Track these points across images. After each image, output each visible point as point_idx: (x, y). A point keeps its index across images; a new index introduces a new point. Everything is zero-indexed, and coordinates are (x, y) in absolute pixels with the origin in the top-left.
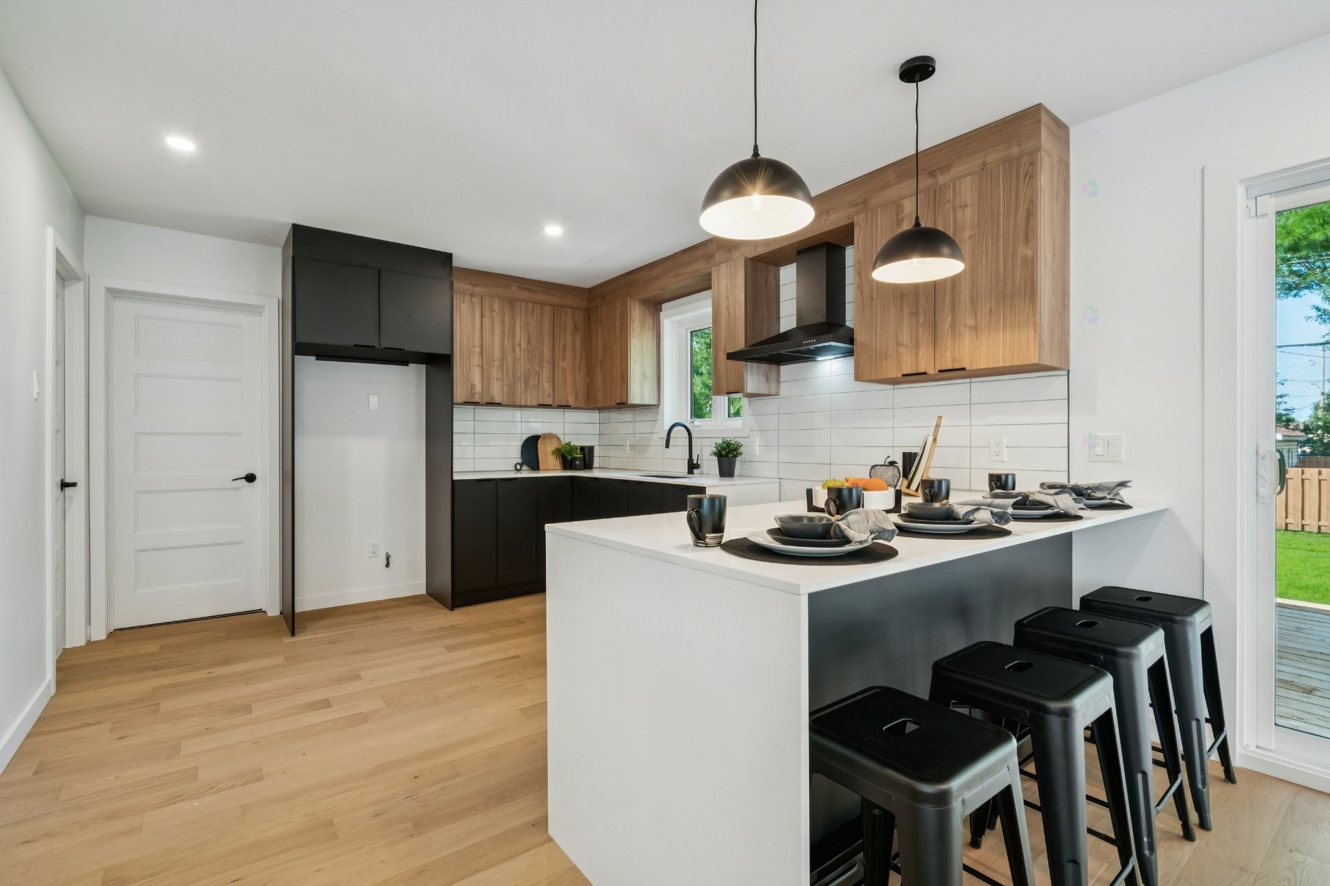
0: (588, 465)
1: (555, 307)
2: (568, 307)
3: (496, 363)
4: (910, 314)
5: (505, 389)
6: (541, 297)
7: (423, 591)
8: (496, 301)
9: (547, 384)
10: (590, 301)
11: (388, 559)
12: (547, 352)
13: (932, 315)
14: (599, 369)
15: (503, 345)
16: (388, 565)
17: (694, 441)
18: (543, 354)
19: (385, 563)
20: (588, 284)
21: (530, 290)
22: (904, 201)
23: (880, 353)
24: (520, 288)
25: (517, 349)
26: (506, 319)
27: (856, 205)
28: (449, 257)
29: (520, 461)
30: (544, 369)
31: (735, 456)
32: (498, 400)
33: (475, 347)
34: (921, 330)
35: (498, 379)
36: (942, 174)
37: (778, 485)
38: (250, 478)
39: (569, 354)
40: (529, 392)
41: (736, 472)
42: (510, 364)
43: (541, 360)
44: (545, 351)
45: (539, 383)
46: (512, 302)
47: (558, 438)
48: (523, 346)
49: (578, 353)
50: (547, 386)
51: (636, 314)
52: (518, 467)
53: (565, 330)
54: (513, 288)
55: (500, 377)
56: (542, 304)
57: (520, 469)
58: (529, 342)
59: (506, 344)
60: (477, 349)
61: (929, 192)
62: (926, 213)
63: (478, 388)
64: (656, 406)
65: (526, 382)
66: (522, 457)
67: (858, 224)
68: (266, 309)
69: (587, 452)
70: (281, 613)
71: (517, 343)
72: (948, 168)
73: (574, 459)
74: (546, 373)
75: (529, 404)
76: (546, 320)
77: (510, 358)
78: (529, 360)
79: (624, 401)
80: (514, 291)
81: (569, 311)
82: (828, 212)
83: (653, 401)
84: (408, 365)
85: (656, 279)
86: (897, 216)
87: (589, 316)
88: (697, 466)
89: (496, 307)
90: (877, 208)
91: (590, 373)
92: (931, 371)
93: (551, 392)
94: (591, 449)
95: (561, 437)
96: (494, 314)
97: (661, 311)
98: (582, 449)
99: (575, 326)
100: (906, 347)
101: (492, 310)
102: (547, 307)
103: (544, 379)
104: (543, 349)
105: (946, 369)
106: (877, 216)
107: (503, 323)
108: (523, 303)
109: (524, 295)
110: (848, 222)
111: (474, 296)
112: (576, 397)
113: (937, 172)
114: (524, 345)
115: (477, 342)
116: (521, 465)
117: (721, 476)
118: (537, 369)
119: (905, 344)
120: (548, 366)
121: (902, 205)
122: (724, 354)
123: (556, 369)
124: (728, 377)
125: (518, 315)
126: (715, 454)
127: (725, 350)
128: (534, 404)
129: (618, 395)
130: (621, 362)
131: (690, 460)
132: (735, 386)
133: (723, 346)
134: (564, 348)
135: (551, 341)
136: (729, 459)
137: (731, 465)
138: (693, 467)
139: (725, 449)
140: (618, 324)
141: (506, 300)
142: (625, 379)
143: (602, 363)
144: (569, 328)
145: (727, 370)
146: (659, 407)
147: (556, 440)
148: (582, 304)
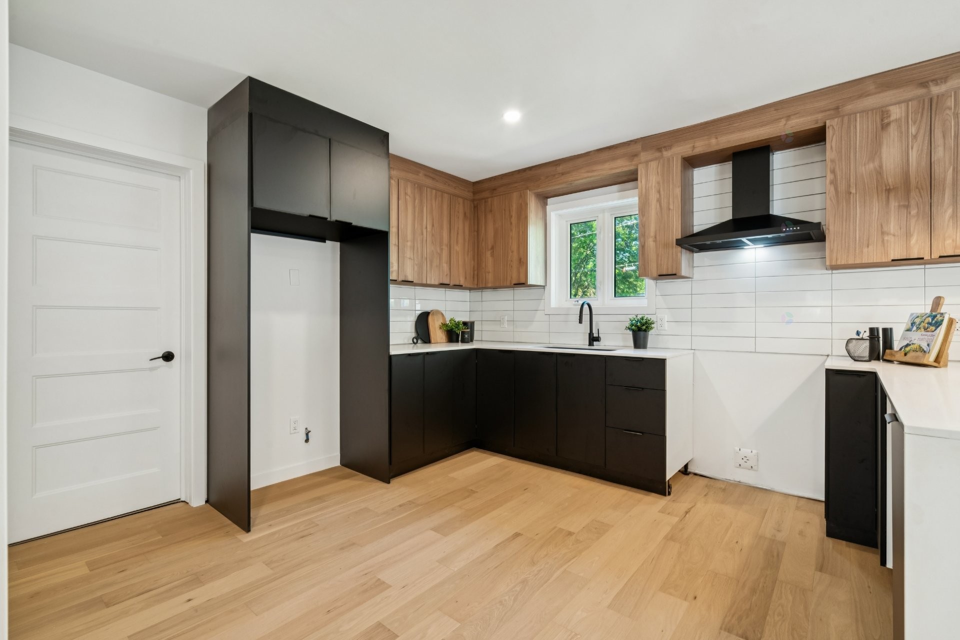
0: (470, 339)
1: (452, 196)
2: (459, 197)
3: (409, 243)
4: (899, 206)
5: (416, 268)
6: (440, 186)
7: (337, 463)
8: (409, 185)
9: (445, 265)
10: (474, 193)
11: (307, 434)
13: (928, 208)
14: (489, 253)
15: (414, 227)
16: (307, 440)
17: (594, 316)
18: (443, 237)
19: (305, 438)
20: (473, 179)
21: (433, 179)
22: (891, 108)
23: (859, 240)
24: (425, 175)
25: (425, 231)
26: (416, 204)
27: (825, 111)
28: (386, 135)
29: (415, 335)
30: (444, 251)
31: (645, 331)
32: (410, 279)
34: (913, 222)
35: (410, 259)
36: (937, 84)
37: (692, 355)
38: (168, 357)
39: (461, 239)
40: (433, 273)
41: (649, 345)
42: (419, 245)
43: (441, 244)
44: (444, 235)
45: (440, 264)
46: (420, 187)
47: (442, 314)
48: (428, 229)
49: (467, 239)
50: (446, 267)
51: (533, 205)
52: (415, 341)
53: (458, 218)
54: (421, 175)
55: (412, 257)
56: (443, 192)
57: (416, 344)
58: (433, 225)
61: (924, 100)
62: (919, 118)
64: (544, 287)
65: (431, 263)
66: (416, 331)
67: (831, 128)
68: (191, 171)
69: (470, 327)
70: (207, 502)
71: (424, 226)
72: (945, 80)
73: (457, 334)
74: (445, 255)
75: (433, 283)
76: (445, 206)
77: (419, 239)
78: (433, 242)
79: (522, 281)
80: (421, 178)
81: (461, 200)
82: (789, 116)
83: (542, 284)
84: (325, 242)
85: (563, 174)
86: (882, 120)
87: (476, 206)
88: (598, 339)
89: (409, 191)
90: (855, 113)
92: (927, 257)
93: (449, 273)
94: (472, 323)
96: (407, 197)
97: (547, 205)
98: (465, 324)
99: (465, 214)
100: (894, 235)
101: (406, 194)
102: (446, 195)
103: (443, 261)
104: (443, 233)
105: (945, 255)
106: (856, 120)
107: (414, 207)
108: (428, 189)
109: (429, 182)
110: (820, 124)
111: (392, 179)
112: (466, 278)
113: (931, 83)
116: (417, 339)
117: (635, 348)
118: (439, 251)
119: (892, 232)
120: (446, 248)
121: (888, 111)
122: (654, 241)
123: (452, 252)
124: (660, 261)
125: (425, 201)
126: (629, 329)
127: (656, 238)
128: (437, 283)
129: (515, 275)
130: (519, 248)
131: (591, 334)
132: (668, 269)
133: (652, 234)
134: (458, 234)
135: (449, 226)
136: (642, 333)
137: (645, 339)
138: (593, 339)
139: (639, 324)
140: (514, 214)
141: (416, 185)
142: (523, 262)
143: (493, 248)
144: (461, 216)
145: (658, 256)
146: (547, 288)
147: (441, 316)
148: (469, 195)
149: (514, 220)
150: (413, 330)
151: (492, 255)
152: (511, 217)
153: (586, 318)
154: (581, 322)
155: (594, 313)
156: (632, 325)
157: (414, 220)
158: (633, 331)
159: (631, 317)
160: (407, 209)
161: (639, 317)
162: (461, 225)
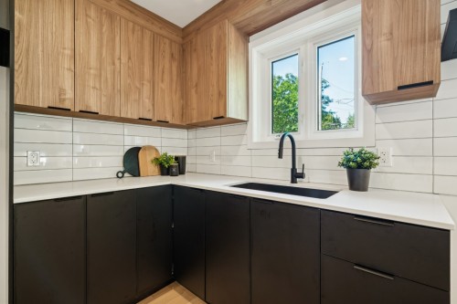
0: (181, 171)
1: (155, 34)
2: (165, 37)
3: (92, 71)
5: (104, 99)
6: (140, 21)
8: (93, 8)
9: (147, 101)
10: (183, 38)
12: (147, 70)
14: (193, 91)
15: (101, 55)
17: (297, 151)
18: (143, 71)
21: (131, 12)
25: (117, 62)
26: (104, 30)
29: (122, 169)
30: (145, 87)
31: (369, 168)
32: (94, 110)
33: (64, 48)
35: (94, 88)
39: (167, 77)
40: (129, 106)
42: (109, 76)
43: (142, 78)
44: (145, 70)
45: (139, 98)
46: (110, 15)
47: (156, 150)
48: (123, 61)
49: (175, 78)
50: (147, 102)
51: (233, 36)
52: (120, 175)
53: (164, 56)
55: (98, 86)
56: (143, 27)
57: (123, 177)
58: (130, 58)
59: (104, 55)
60: (68, 52)
63: (69, 94)
64: (245, 122)
65: (127, 96)
66: (124, 166)
69: (181, 161)
71: (116, 56)
73: (170, 167)
74: (146, 89)
76: (147, 42)
77: (109, 68)
78: (129, 76)
79: (222, 114)
80: (113, 6)
81: (167, 42)
83: (244, 118)
87: (184, 51)
88: (302, 176)
89: (92, 13)
91: (185, 95)
93: (151, 107)
94: (184, 158)
95: (159, 149)
96: (90, 20)
97: (249, 42)
98: (177, 158)
99: (172, 55)
102: (147, 32)
103: (145, 95)
104: (143, 68)
107: (101, 33)
108: (123, 20)
112: (173, 115)
114: (124, 59)
115: (69, 44)
116: (123, 173)
118: (138, 85)
120: (148, 84)
122: (388, 40)
123: (156, 88)
124: (398, 67)
125: (117, 30)
126: (343, 165)
127: (391, 34)
128: (136, 117)
129: (215, 109)
130: (218, 81)
131: (294, 169)
132: (414, 76)
133: (385, 30)
134: (163, 72)
135: (151, 63)
136: (362, 171)
137: (366, 178)
138: (296, 176)
139: (359, 159)
140: (214, 48)
141: (104, 11)
142: (222, 95)
143: (196, 85)
144: (168, 56)
145: (395, 59)
146: (249, 123)
147: (154, 151)
148: (179, 39)
149: (214, 54)
150: (121, 164)
151: (196, 92)
152: (211, 51)
153: (287, 152)
154: (280, 156)
155: (297, 146)
156: (349, 160)
157: (101, 47)
158: (349, 168)
159: (345, 150)
160: (89, 33)
161: (356, 150)
162: (167, 65)
